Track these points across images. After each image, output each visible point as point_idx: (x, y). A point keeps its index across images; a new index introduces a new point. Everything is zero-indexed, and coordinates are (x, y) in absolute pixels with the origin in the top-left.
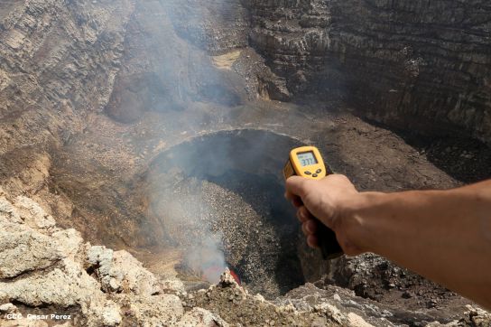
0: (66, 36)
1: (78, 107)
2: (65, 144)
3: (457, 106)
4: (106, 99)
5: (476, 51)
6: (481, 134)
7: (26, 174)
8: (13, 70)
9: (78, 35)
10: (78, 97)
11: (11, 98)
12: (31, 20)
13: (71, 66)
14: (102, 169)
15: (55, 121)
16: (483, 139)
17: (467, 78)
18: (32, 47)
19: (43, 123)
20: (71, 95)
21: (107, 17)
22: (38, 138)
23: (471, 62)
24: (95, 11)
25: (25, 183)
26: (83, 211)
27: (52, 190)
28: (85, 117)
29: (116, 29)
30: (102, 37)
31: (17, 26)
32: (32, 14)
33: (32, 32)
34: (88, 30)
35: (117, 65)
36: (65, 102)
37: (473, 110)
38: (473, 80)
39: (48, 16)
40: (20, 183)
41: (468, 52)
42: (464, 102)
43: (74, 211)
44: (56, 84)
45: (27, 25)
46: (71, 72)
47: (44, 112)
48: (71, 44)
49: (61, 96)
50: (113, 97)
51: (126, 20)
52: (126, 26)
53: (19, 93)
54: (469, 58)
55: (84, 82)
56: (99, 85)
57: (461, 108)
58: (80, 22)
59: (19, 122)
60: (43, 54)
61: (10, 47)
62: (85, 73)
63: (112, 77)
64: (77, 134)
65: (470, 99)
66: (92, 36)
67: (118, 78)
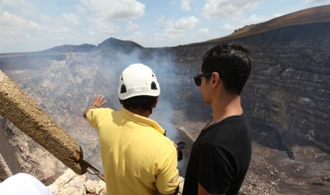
0: (68, 81)
1: (71, 113)
3: (256, 109)
5: (261, 83)
6: (270, 123)
8: (43, 97)
9: (73, 80)
10: (71, 108)
12: (53, 75)
15: (60, 120)
16: (271, 125)
17: (259, 96)
18: (52, 86)
20: (68, 108)
21: (87, 73)
23: (260, 88)
24: (82, 70)
28: (74, 118)
29: (91, 77)
30: (85, 82)
31: (47, 78)
32: (53, 72)
33: (53, 80)
34: (77, 78)
35: (90, 94)
36: (65, 111)
37: (264, 111)
38: (262, 96)
39: (60, 73)
41: (258, 83)
42: (259, 107)
44: (62, 102)
45: (51, 77)
46: (69, 97)
47: (55, 116)
48: (70, 85)
49: (64, 109)
51: (96, 73)
52: (95, 76)
53: (45, 107)
54: (258, 86)
55: (74, 101)
56: (82, 103)
57: (258, 110)
58: (75, 75)
60: (57, 89)
61: (42, 87)
62: (75, 97)
63: (88, 98)
64: (70, 126)
65: (262, 105)
66: (79, 81)
67: (90, 99)
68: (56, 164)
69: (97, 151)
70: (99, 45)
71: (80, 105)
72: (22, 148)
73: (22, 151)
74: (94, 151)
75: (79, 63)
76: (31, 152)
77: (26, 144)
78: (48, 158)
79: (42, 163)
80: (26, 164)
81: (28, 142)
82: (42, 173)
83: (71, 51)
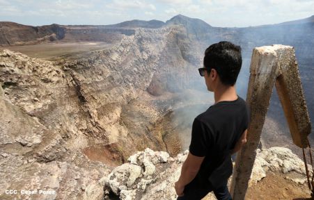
0: (135, 56)
1: (136, 87)
2: (129, 103)
4: (148, 85)
7: (111, 115)
8: (112, 69)
9: (140, 56)
10: (136, 82)
11: (110, 81)
12: (122, 49)
13: (136, 69)
14: (143, 116)
15: (126, 93)
18: (121, 60)
19: (120, 93)
20: (133, 82)
21: (153, 49)
22: (118, 100)
24: (149, 46)
25: (110, 119)
26: (132, 135)
27: (120, 124)
28: (138, 92)
29: (156, 54)
30: (150, 57)
31: (116, 51)
32: (123, 46)
33: (122, 53)
34: (144, 54)
35: (155, 70)
36: (131, 84)
39: (129, 47)
40: (107, 118)
43: (128, 134)
44: (128, 76)
45: (120, 51)
46: (135, 71)
47: (122, 88)
48: (137, 59)
49: (129, 82)
50: (151, 84)
51: (161, 50)
52: (160, 53)
53: (113, 79)
55: (140, 76)
56: (146, 78)
58: (142, 50)
59: (111, 92)
60: (124, 63)
61: (112, 60)
62: (141, 72)
63: (152, 74)
64: (134, 99)
66: (146, 56)
67: (154, 75)
68: (120, 132)
69: (156, 125)
70: (168, 22)
71: (144, 80)
72: (92, 114)
73: (91, 117)
74: (154, 125)
75: (147, 39)
76: (99, 119)
77: (95, 111)
78: (113, 126)
79: (108, 130)
80: (94, 129)
81: (97, 109)
82: (107, 139)
83: (140, 26)
